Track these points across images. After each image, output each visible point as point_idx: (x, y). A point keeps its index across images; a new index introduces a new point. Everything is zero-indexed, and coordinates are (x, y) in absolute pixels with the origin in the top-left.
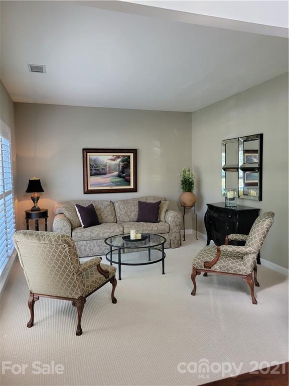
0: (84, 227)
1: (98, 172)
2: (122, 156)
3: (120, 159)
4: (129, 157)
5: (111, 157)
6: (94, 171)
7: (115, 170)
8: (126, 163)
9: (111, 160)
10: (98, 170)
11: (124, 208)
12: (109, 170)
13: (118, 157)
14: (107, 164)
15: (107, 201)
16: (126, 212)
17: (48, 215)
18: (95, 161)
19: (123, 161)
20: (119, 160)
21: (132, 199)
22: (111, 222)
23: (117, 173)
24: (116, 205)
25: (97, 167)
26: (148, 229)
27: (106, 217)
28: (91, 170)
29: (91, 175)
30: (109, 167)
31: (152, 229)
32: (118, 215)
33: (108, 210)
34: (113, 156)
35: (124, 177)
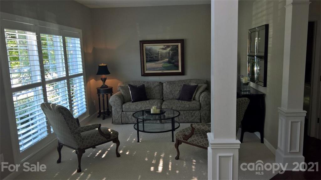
0: (133, 102)
1: (152, 59)
2: (171, 45)
3: (170, 48)
4: (177, 46)
5: (162, 47)
6: (149, 59)
7: (166, 57)
8: (174, 51)
9: (163, 49)
10: (152, 57)
11: (169, 88)
12: (161, 57)
13: (168, 47)
14: (160, 53)
15: (157, 82)
16: (171, 91)
17: (113, 91)
18: (150, 50)
19: (172, 50)
20: (168, 49)
21: (178, 81)
22: (157, 99)
23: (168, 60)
24: (164, 85)
25: (151, 55)
26: (181, 106)
27: (155, 94)
28: (147, 57)
29: (147, 62)
30: (161, 55)
31: (184, 107)
32: (164, 93)
33: (157, 89)
34: (164, 46)
35: (173, 63)
